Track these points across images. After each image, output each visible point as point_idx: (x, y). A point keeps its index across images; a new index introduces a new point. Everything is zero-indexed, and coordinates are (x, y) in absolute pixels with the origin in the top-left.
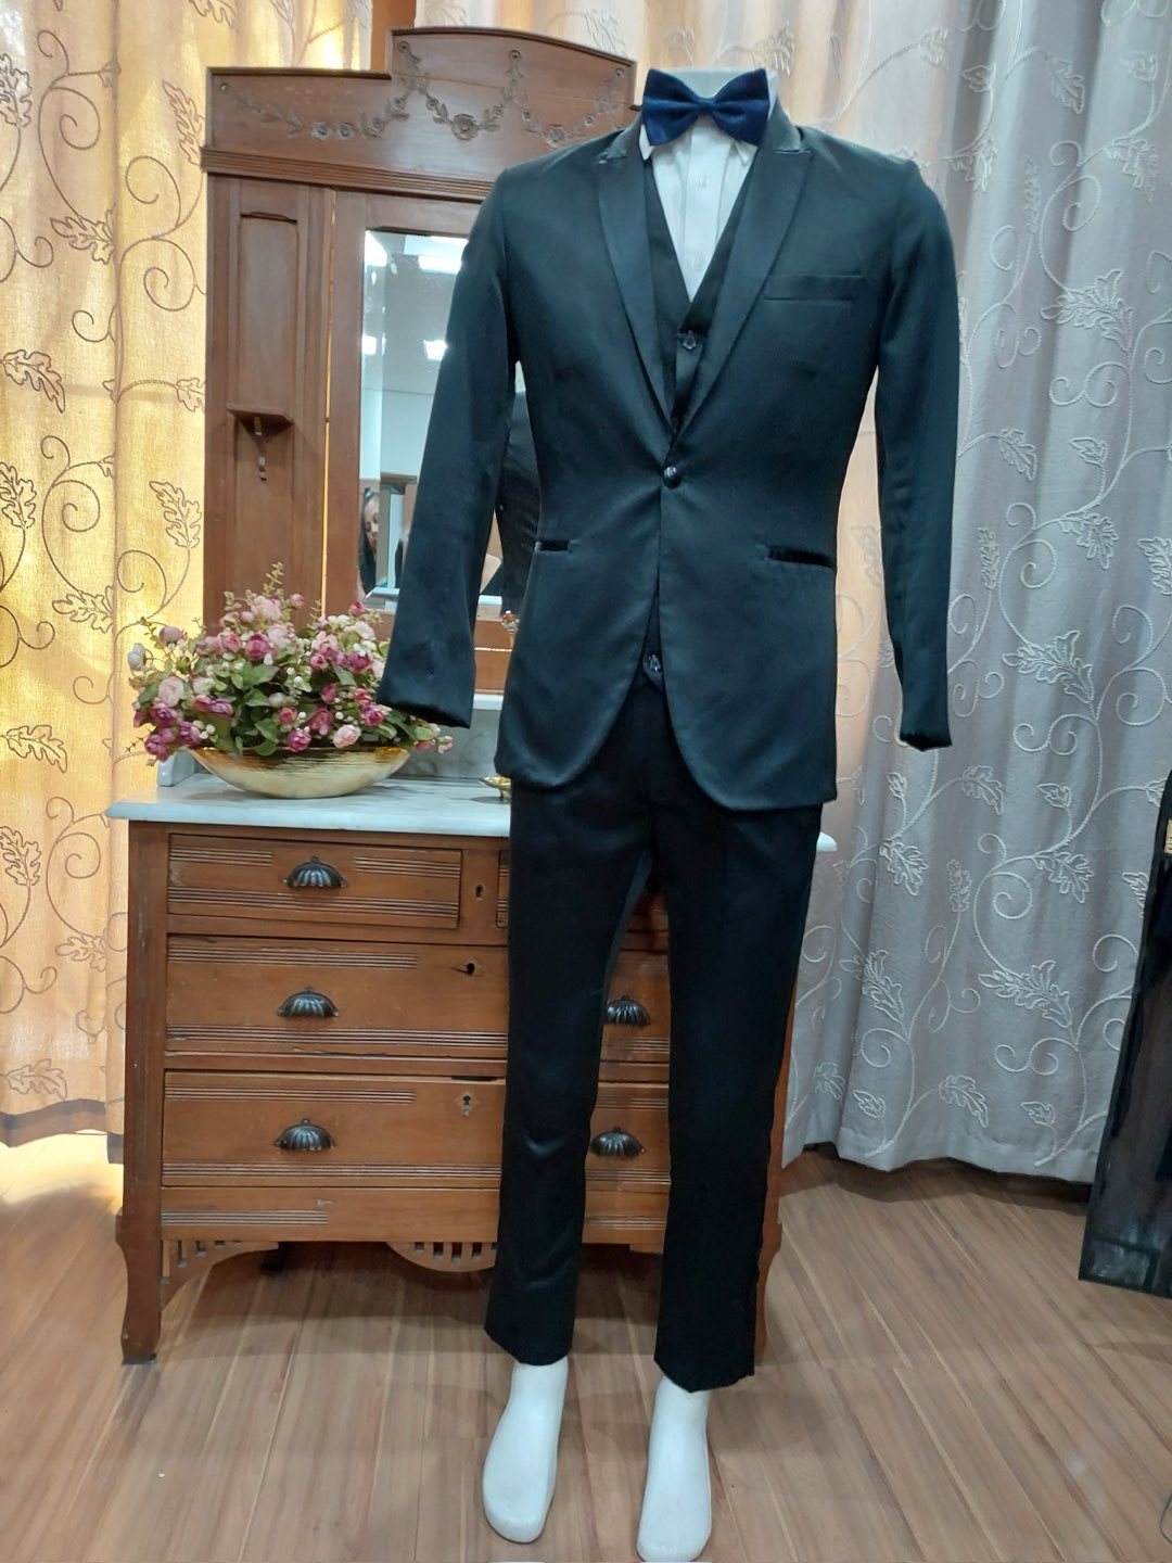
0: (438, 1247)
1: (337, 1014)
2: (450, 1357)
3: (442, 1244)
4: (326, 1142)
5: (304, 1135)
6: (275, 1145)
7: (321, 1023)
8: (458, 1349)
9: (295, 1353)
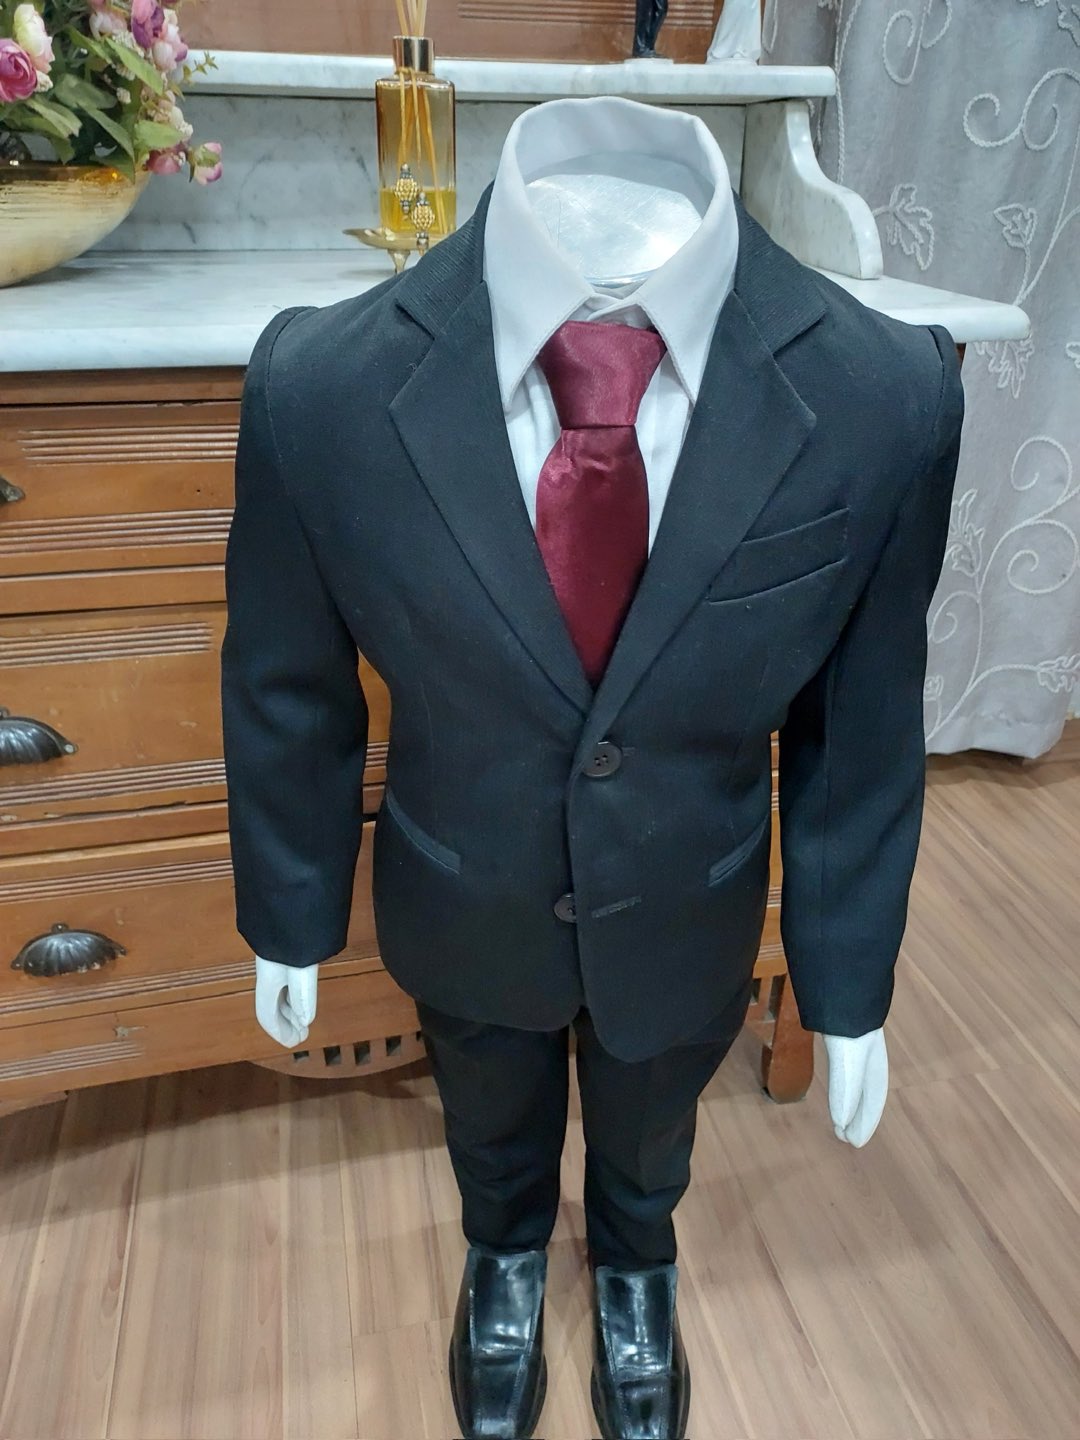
0: (331, 1054)
1: (69, 748)
2: (371, 1165)
3: (337, 1050)
4: (106, 951)
5: (62, 947)
6: (13, 967)
7: (43, 767)
8: (382, 1150)
9: (136, 1204)
